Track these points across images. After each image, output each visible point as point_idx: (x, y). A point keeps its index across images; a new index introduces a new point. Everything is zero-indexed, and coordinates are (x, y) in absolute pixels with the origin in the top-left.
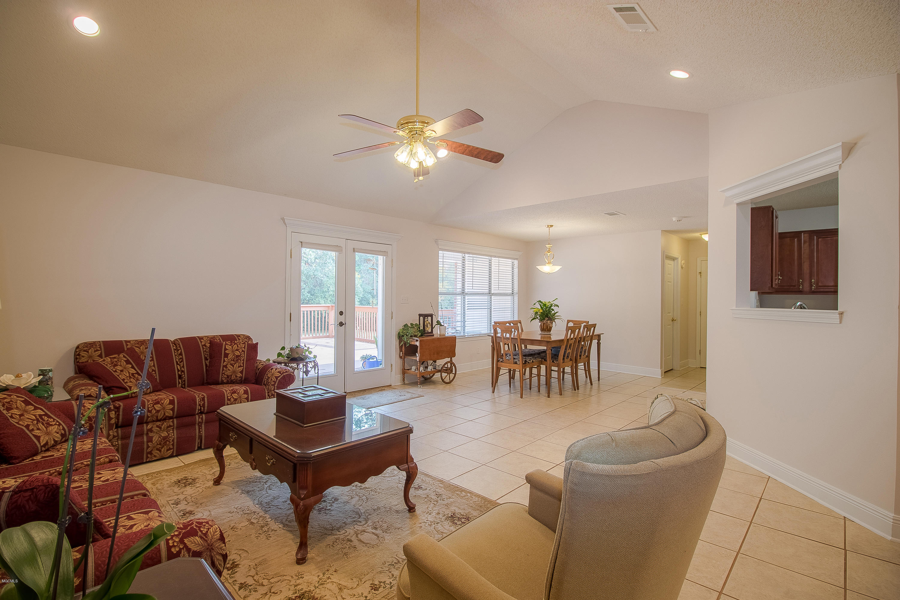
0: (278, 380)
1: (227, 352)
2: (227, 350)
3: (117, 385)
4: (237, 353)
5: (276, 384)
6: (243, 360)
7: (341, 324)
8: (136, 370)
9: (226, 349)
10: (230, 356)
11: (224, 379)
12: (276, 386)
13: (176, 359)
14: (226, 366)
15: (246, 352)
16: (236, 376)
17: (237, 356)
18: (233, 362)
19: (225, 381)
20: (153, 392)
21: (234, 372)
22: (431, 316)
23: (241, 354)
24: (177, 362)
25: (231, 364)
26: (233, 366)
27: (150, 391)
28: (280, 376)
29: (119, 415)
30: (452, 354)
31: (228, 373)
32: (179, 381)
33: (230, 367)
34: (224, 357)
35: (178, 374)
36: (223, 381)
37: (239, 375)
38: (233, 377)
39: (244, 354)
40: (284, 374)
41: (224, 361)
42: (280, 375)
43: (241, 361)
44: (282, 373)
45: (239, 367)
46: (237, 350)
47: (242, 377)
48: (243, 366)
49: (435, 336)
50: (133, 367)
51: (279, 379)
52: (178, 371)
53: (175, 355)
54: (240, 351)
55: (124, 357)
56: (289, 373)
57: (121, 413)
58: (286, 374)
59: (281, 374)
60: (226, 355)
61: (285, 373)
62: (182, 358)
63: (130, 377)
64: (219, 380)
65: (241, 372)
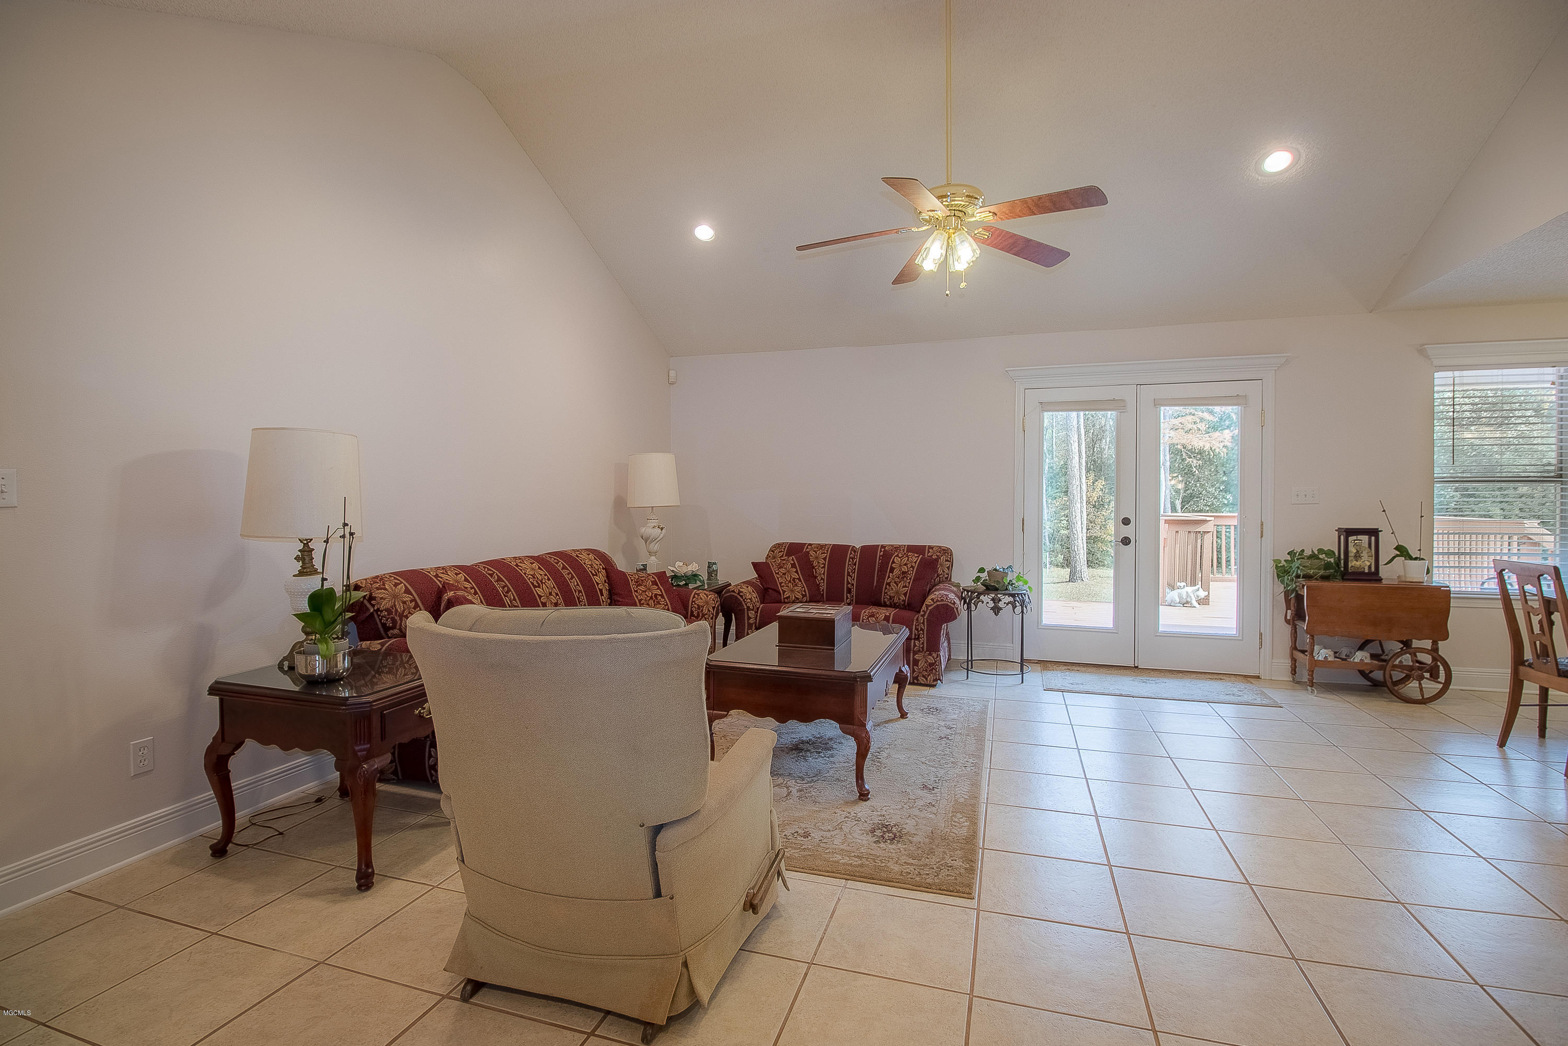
0: (929, 611)
1: (894, 565)
2: (895, 563)
3: (773, 587)
4: (905, 569)
5: (927, 615)
6: (910, 579)
7: (1126, 541)
8: (799, 576)
9: (893, 562)
10: (896, 572)
11: (886, 600)
12: (925, 617)
13: (848, 569)
14: (889, 584)
15: (915, 569)
16: (899, 599)
17: (904, 573)
18: (897, 580)
19: (888, 603)
20: (810, 602)
21: (897, 592)
22: (1373, 533)
23: (908, 571)
24: (848, 572)
25: (895, 583)
26: (897, 585)
27: (806, 600)
28: (932, 605)
29: (757, 615)
30: (1440, 631)
31: (891, 593)
32: (847, 596)
33: (893, 585)
34: (890, 573)
35: (847, 587)
36: (885, 602)
37: (903, 597)
38: (896, 600)
39: (913, 571)
40: (938, 603)
41: (889, 577)
42: (932, 603)
43: (907, 579)
44: (935, 601)
45: (903, 587)
46: (906, 564)
47: (904, 601)
48: (908, 587)
49: (1384, 582)
50: (797, 572)
51: (930, 608)
52: (848, 583)
53: (849, 565)
54: (909, 566)
55: (793, 560)
56: (945, 603)
57: (758, 615)
58: (942, 603)
59: (934, 603)
60: (892, 570)
61: (939, 601)
62: (855, 569)
63: (790, 581)
64: (881, 601)
65: (905, 594)
